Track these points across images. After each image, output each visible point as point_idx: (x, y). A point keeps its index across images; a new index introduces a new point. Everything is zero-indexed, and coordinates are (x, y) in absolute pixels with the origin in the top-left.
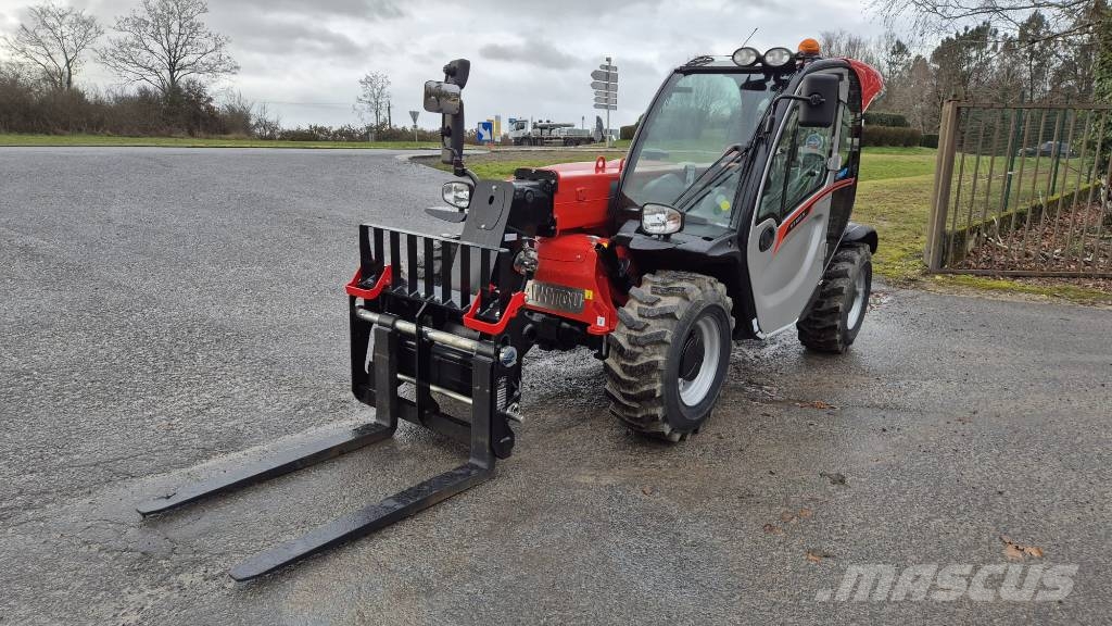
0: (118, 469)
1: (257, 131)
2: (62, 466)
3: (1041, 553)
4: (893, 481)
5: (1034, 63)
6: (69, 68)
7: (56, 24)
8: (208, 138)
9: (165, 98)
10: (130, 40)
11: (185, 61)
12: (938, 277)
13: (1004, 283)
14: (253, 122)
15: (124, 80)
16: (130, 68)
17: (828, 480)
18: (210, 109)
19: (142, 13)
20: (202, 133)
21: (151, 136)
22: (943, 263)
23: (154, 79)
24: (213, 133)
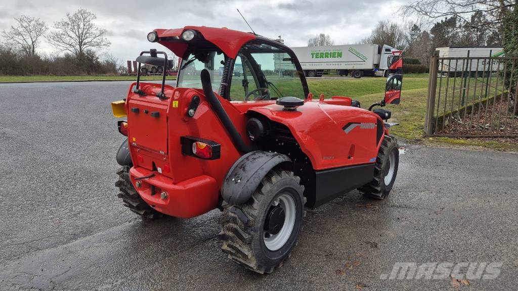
0: (33, 246)
1: (120, 72)
2: (8, 244)
3: (469, 283)
4: (401, 246)
5: (479, 33)
6: (33, 45)
7: (27, 25)
8: (96, 76)
9: (77, 58)
10: (61, 32)
11: (86, 41)
12: (431, 139)
13: (462, 141)
14: (118, 67)
15: (58, 50)
16: (61, 45)
17: (369, 246)
18: (97, 63)
19: (66, 20)
20: (94, 74)
21: (71, 76)
22: (433, 132)
23: (72, 49)
24: (99, 74)
